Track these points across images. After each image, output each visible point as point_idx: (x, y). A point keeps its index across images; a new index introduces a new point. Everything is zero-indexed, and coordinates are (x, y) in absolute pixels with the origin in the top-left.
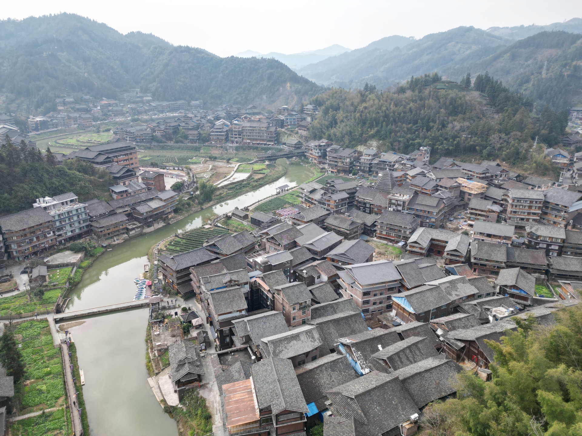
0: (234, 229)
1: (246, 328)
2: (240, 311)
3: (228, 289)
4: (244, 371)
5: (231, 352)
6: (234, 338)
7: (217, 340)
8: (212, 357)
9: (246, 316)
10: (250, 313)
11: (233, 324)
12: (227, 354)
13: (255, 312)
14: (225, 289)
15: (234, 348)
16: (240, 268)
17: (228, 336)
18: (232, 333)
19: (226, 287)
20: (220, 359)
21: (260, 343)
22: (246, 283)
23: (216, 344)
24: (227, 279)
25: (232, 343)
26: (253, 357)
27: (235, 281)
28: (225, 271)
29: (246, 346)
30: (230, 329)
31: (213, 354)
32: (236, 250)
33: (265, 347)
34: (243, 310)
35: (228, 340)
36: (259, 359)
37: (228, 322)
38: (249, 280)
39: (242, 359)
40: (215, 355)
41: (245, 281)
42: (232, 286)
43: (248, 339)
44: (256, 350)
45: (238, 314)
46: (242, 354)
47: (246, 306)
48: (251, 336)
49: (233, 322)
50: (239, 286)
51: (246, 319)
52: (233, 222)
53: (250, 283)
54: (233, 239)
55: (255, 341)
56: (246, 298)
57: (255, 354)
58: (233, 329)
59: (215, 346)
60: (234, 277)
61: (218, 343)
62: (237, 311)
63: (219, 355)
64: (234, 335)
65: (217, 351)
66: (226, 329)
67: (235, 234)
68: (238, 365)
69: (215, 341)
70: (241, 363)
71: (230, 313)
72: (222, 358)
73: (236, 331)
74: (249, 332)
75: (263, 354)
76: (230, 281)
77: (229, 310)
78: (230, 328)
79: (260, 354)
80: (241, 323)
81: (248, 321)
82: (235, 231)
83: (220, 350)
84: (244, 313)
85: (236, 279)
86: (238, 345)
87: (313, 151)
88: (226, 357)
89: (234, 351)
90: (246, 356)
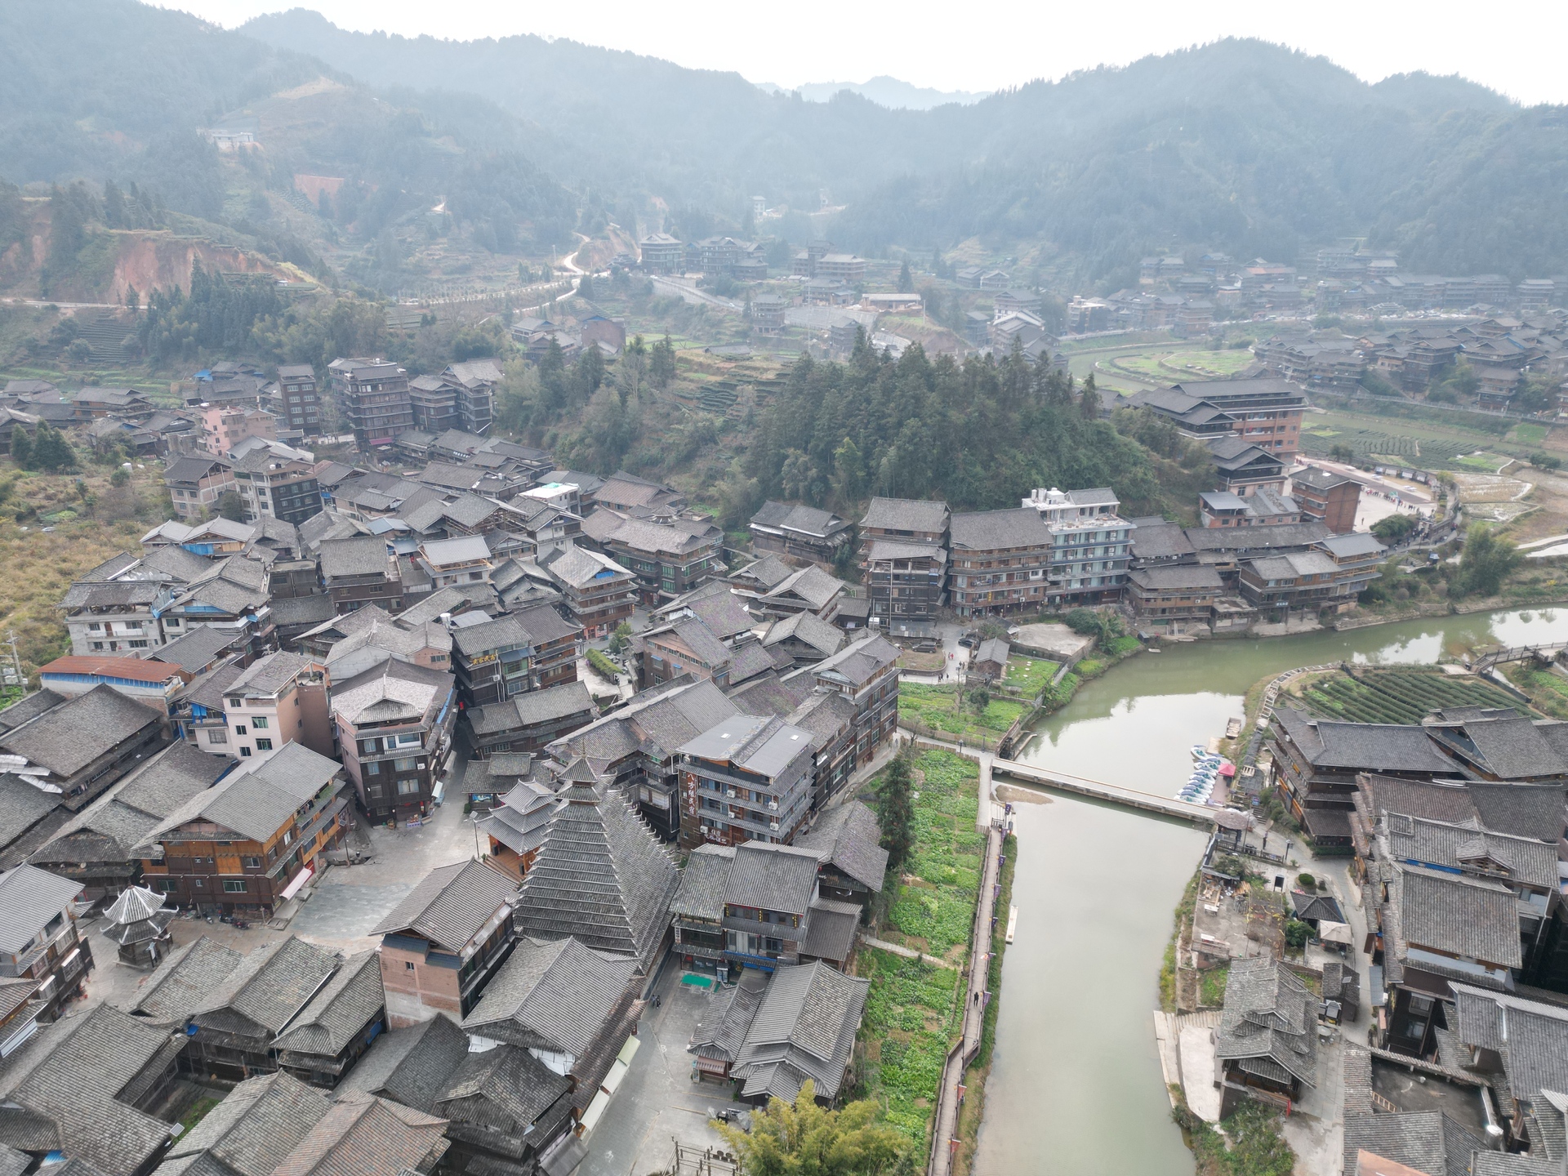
0: (1551, 704)
1: (1494, 1026)
6: (1441, 1036)
7: (1382, 1013)
8: (1353, 1052)
11: (1451, 993)
12: (1403, 1068)
13: (1545, 994)
14: (1455, 878)
18: (1437, 1017)
28: (1474, 824)
29: (1477, 1080)
30: (1437, 1004)
31: (1359, 1047)
32: (1535, 772)
35: (1419, 1030)
37: (1437, 980)
39: (1450, 1112)
40: (1363, 1053)
46: (1454, 1097)
48: (1507, 1060)
54: (1535, 734)
63: (1376, 1060)
67: (1548, 721)
69: (1375, 1015)
70: (1444, 1123)
71: (1452, 955)
74: (1501, 1043)
80: (1481, 1005)
83: (1384, 1047)
85: (1506, 863)
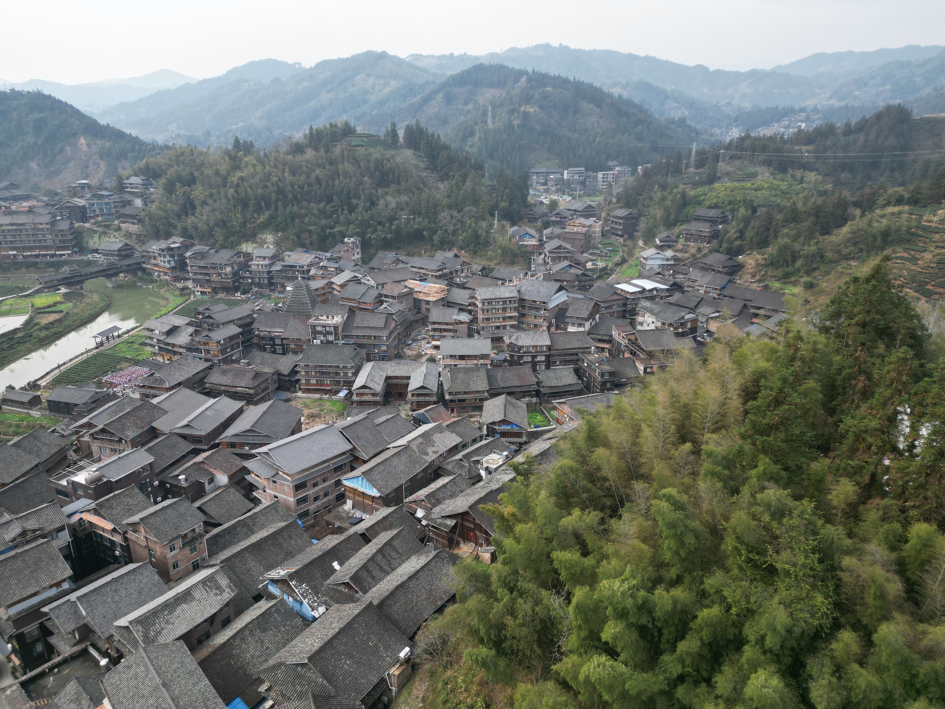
2: (58, 584)
3: (19, 550)
4: (88, 694)
5: (51, 669)
9: (73, 591)
10: (80, 583)
15: (57, 660)
16: (42, 503)
17: (38, 640)
19: (15, 547)
20: (26, 692)
21: (112, 631)
22: (61, 529)
23: (11, 664)
24: (14, 531)
25: (51, 650)
26: (103, 662)
27: (34, 531)
33: (126, 634)
34: (64, 580)
36: (115, 661)
38: (66, 521)
41: (58, 525)
42: (28, 542)
43: (86, 632)
44: (107, 646)
45: (53, 592)
47: (69, 572)
49: (45, 609)
50: (44, 537)
51: (73, 597)
52: (7, 416)
53: (69, 526)
55: (101, 631)
56: (67, 557)
57: (105, 654)
58: (48, 624)
59: (10, 671)
60: (31, 524)
61: (16, 661)
62: (51, 587)
64: (51, 634)
65: (16, 678)
66: (31, 629)
68: (72, 687)
72: (32, 687)
73: (54, 625)
75: (123, 650)
76: (24, 533)
77: (31, 591)
78: (41, 624)
79: (118, 651)
81: (79, 598)
82: (16, 434)
84: (66, 586)
86: (65, 648)
87: (159, 259)
88: (41, 682)
89: (58, 665)
90: (87, 664)
